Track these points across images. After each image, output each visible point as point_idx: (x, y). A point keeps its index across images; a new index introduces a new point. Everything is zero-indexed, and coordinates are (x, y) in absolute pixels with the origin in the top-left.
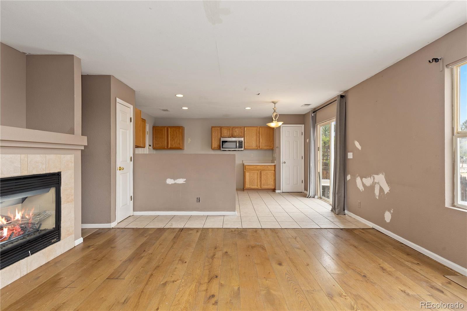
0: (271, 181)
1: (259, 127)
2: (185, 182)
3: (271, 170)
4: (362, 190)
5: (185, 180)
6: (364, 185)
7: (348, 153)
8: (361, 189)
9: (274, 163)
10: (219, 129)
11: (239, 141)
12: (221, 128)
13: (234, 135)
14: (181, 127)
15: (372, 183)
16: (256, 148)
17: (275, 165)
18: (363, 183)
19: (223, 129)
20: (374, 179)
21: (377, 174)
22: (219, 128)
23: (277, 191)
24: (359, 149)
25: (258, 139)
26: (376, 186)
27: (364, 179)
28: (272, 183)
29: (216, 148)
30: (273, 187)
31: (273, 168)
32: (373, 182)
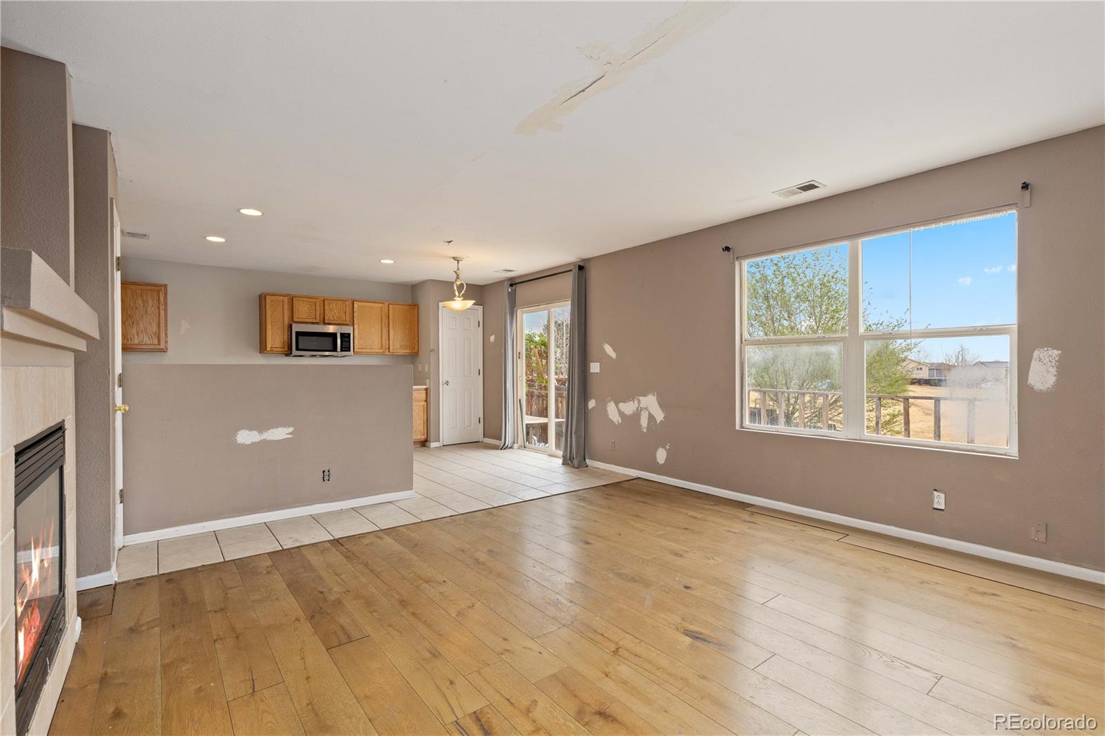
0: (420, 424)
1: (387, 304)
2: (291, 436)
3: (419, 401)
4: (618, 421)
5: (291, 429)
6: (621, 414)
7: (592, 364)
8: (615, 421)
9: (425, 385)
10: (286, 301)
11: (342, 335)
12: (292, 299)
13: (326, 318)
14: (161, 286)
15: (635, 409)
16: (382, 351)
17: (426, 389)
18: (619, 411)
19: (298, 300)
20: (639, 402)
21: (645, 395)
22: (286, 298)
23: (433, 445)
24: (611, 357)
25: (385, 331)
26: (642, 413)
27: (621, 405)
28: (421, 428)
29: (280, 350)
30: (424, 437)
31: (424, 396)
32: (638, 408)
